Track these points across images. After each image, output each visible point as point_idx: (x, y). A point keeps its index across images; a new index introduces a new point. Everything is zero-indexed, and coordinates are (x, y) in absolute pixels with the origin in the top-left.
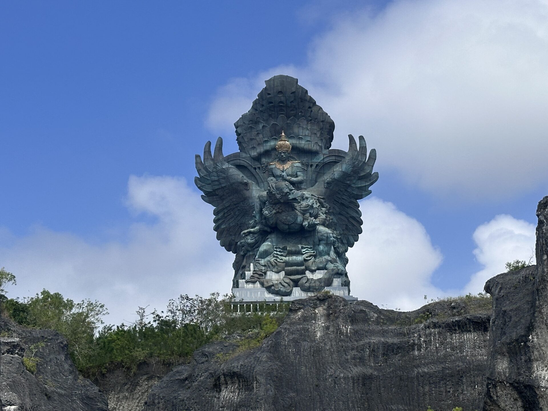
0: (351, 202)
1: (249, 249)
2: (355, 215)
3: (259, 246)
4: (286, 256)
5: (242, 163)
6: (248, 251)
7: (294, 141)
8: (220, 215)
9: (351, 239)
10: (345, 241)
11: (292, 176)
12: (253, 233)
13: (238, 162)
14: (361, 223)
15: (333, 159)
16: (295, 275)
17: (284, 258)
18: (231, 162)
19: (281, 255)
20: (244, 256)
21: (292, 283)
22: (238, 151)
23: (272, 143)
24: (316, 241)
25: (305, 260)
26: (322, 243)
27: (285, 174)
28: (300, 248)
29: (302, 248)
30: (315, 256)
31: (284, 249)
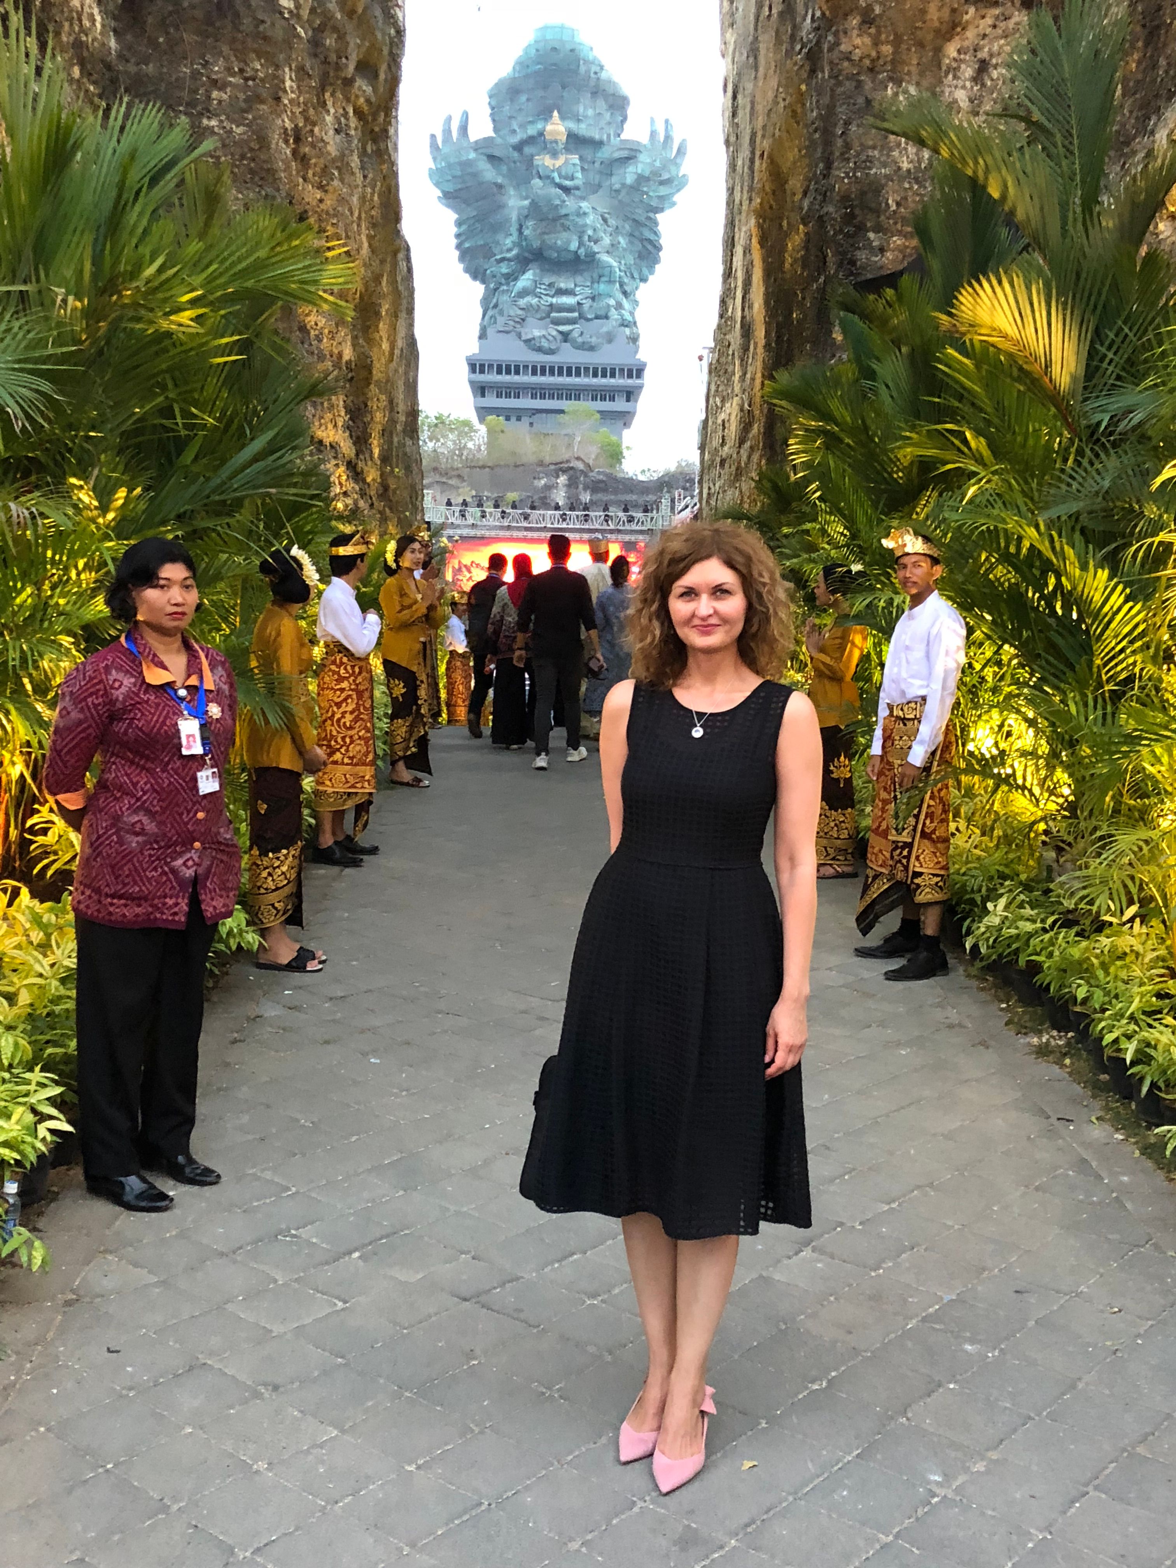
0: (649, 218)
1: (503, 281)
2: (652, 237)
3: (516, 279)
4: (553, 297)
5: (497, 153)
6: (501, 284)
7: (572, 125)
8: (464, 227)
9: (645, 271)
10: (636, 275)
11: (566, 178)
12: (509, 260)
13: (489, 151)
14: (659, 248)
15: (624, 154)
16: (564, 324)
17: (550, 299)
18: (480, 151)
19: (546, 295)
20: (496, 290)
21: (559, 337)
22: (493, 135)
23: (540, 126)
24: (595, 276)
25: (579, 303)
26: (603, 279)
27: (556, 175)
28: (573, 286)
29: (576, 285)
30: (593, 299)
31: (551, 285)
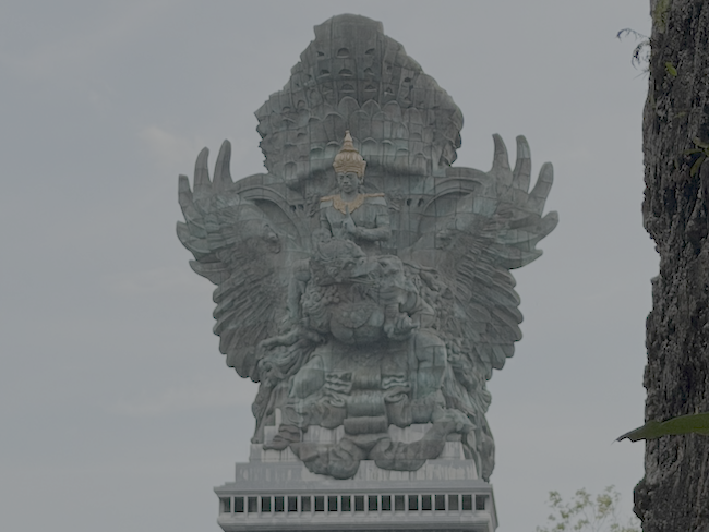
2: (505, 302)
5: (268, 196)
8: (226, 302)
9: (499, 352)
11: (365, 225)
13: (259, 194)
14: (518, 319)
15: (454, 187)
18: (247, 194)
22: (265, 171)
23: (328, 155)
24: (412, 360)
25: (387, 403)
26: (423, 365)
27: (349, 221)
28: (378, 378)
29: (382, 377)
30: (409, 394)
31: (346, 378)
